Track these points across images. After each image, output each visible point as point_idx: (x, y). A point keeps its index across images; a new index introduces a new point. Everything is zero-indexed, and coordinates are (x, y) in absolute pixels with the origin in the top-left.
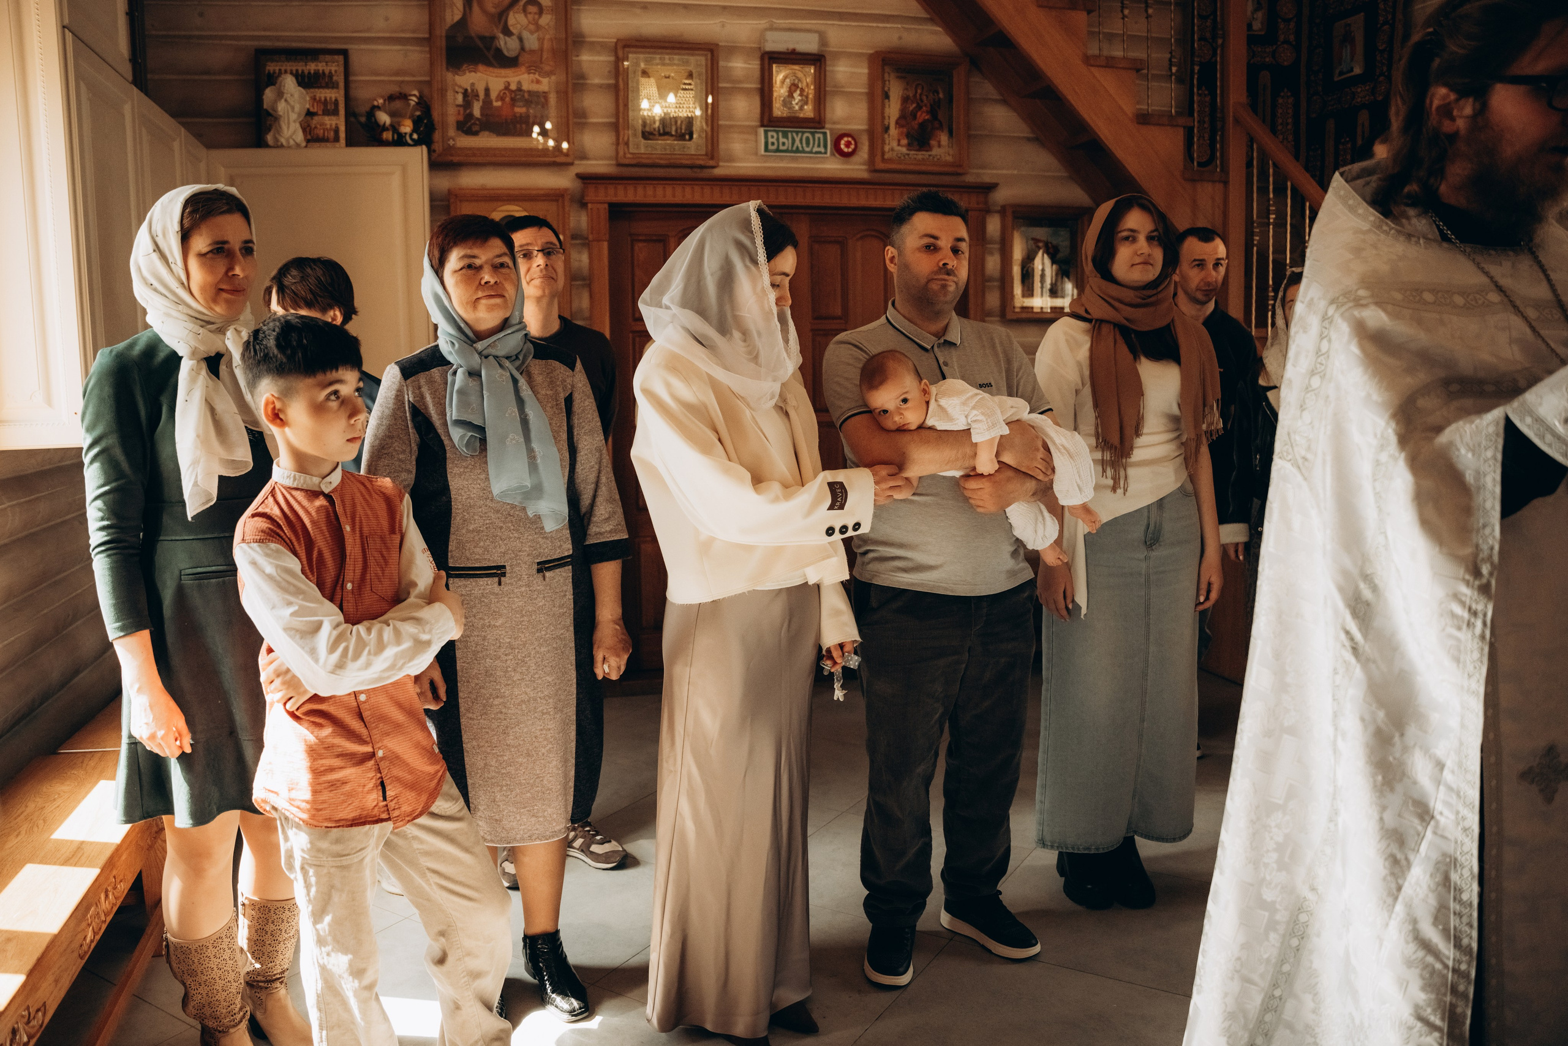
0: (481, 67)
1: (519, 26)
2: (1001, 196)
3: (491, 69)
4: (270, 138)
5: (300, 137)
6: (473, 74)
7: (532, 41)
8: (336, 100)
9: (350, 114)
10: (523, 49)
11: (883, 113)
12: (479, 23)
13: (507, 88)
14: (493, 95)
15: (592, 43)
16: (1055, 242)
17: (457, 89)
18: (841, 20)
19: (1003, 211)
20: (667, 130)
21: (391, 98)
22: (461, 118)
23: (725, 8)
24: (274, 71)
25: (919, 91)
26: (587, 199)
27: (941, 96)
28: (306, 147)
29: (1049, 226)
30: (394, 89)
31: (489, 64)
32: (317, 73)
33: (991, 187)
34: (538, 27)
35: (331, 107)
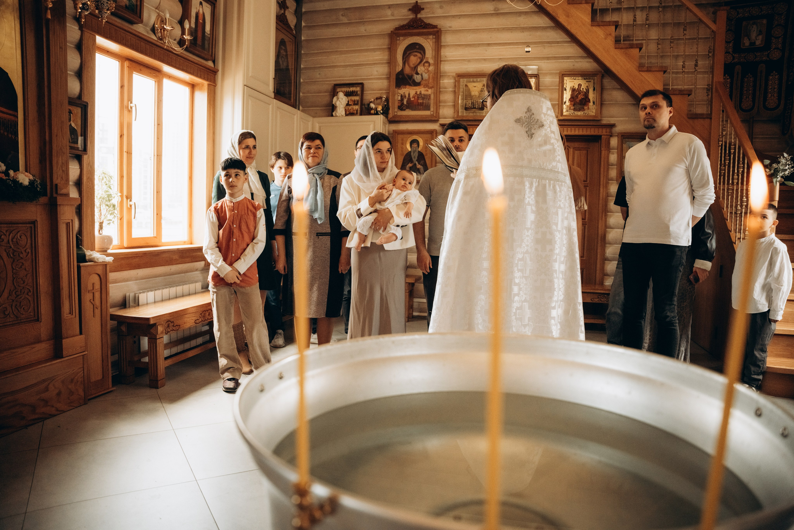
0: (407, 87)
1: (421, 71)
3: (411, 87)
4: (334, 114)
5: (343, 113)
7: (426, 76)
8: (358, 100)
9: (362, 104)
10: (422, 79)
11: (562, 97)
12: (407, 70)
13: (416, 93)
14: (411, 96)
15: (449, 76)
17: (399, 94)
18: (548, 60)
19: (619, 135)
20: (475, 106)
21: (377, 99)
22: (400, 105)
23: (500, 59)
25: (580, 86)
28: (345, 116)
30: (378, 96)
31: (410, 85)
32: (353, 91)
33: (613, 126)
34: (428, 71)
35: (356, 102)
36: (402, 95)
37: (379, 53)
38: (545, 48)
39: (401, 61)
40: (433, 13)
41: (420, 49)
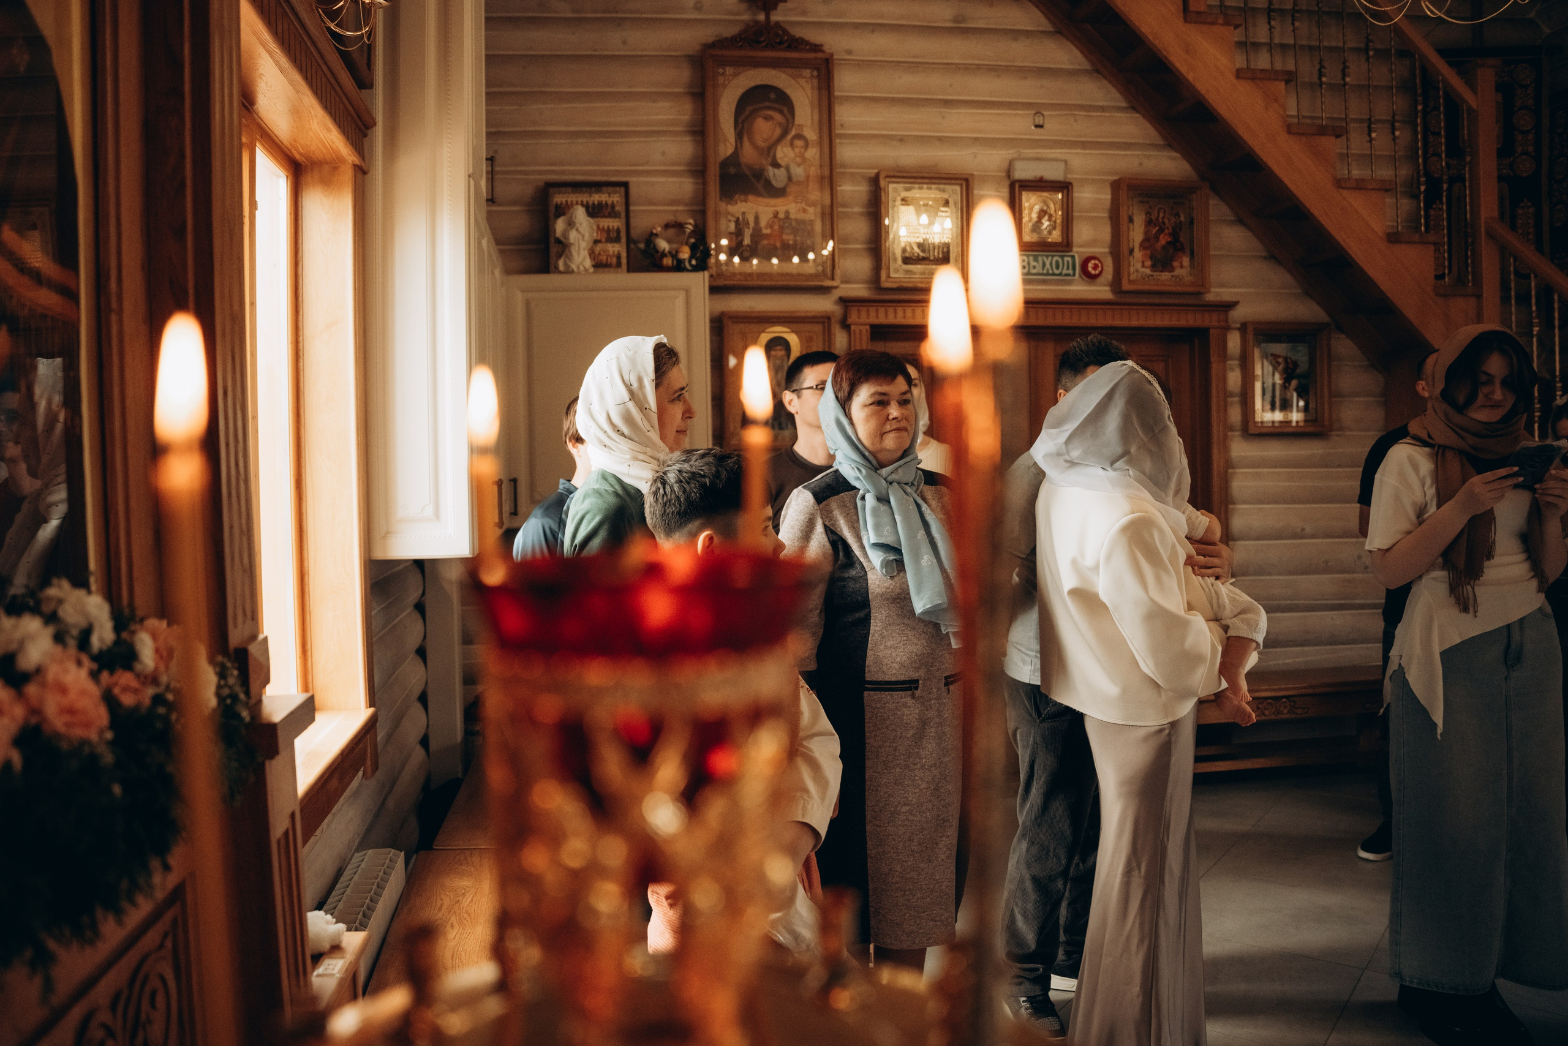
0: (751, 197)
1: (786, 159)
2: (1238, 314)
3: (760, 199)
4: (560, 264)
5: (588, 263)
6: (744, 203)
7: (798, 172)
8: (618, 229)
9: (630, 241)
10: (790, 178)
11: (1128, 236)
12: (749, 154)
13: (776, 215)
14: (763, 223)
15: (853, 175)
16: (1294, 358)
17: (730, 218)
18: (1084, 148)
19: (1243, 328)
20: (925, 254)
21: (667, 226)
22: (733, 245)
23: (976, 139)
24: (561, 201)
25: (1161, 215)
26: (850, 321)
27: (1182, 219)
28: (594, 273)
29: (1288, 342)
30: (670, 218)
31: (759, 194)
32: (600, 203)
33: (1230, 306)
34: (804, 160)
35: (613, 235)
36: (738, 219)
37: (667, 104)
38: (1076, 121)
39: (732, 131)
40: (804, 13)
41: (782, 101)
